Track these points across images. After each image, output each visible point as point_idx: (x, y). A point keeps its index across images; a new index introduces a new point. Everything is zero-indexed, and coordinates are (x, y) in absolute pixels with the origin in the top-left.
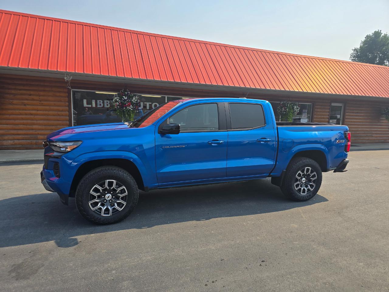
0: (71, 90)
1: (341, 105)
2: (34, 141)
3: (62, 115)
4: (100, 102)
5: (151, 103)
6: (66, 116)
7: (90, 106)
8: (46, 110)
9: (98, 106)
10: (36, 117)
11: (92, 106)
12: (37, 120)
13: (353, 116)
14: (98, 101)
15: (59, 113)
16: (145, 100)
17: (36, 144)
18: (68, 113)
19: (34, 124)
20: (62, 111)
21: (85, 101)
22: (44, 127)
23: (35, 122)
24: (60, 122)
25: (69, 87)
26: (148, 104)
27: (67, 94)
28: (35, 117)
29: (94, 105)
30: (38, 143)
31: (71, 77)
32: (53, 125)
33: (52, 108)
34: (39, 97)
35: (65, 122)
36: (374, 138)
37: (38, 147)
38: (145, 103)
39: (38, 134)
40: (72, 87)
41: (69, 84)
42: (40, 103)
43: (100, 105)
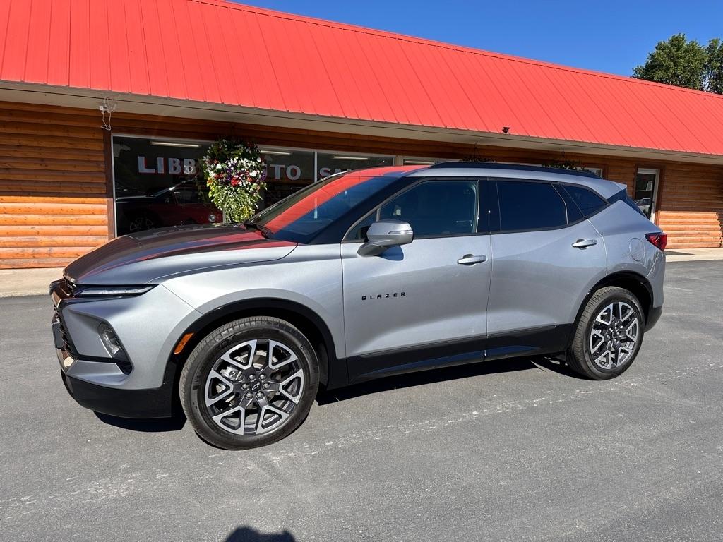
0: (112, 137)
1: (654, 173)
2: (31, 250)
5: (283, 166)
7: (153, 171)
9: (171, 171)
11: (157, 170)
14: (171, 160)
16: (271, 160)
17: (34, 256)
18: (104, 186)
19: (28, 211)
21: (141, 160)
22: (50, 218)
26: (278, 167)
27: (103, 145)
29: (161, 170)
30: (40, 254)
31: (116, 105)
32: (71, 214)
34: (40, 149)
37: (39, 264)
38: (272, 166)
39: (38, 234)
40: (115, 129)
43: (175, 168)
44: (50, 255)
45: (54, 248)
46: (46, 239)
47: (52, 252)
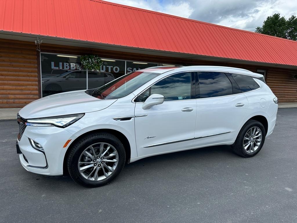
0: (40, 53)
1: (264, 72)
2: (5, 101)
3: (32, 76)
4: (67, 64)
5: (112, 67)
6: (35, 76)
7: (57, 68)
8: (16, 71)
9: (65, 68)
10: (7, 77)
11: (59, 68)
12: (8, 81)
13: (272, 80)
14: (65, 64)
15: (29, 74)
16: (107, 64)
17: (7, 103)
18: (37, 74)
19: (5, 84)
20: (32, 72)
21: (53, 63)
22: (14, 87)
23: (6, 82)
24: (30, 83)
25: (39, 49)
26: (110, 67)
27: (36, 57)
28: (5, 78)
29: (61, 68)
30: (9, 102)
31: (42, 41)
32: (23, 86)
33: (22, 69)
34: (10, 58)
35: (34, 83)
36: (286, 98)
37: (9, 106)
38: (107, 66)
39: (9, 94)
40: (42, 51)
41: (38, 47)
42: (10, 65)
43: (67, 67)
44: (14, 102)
45: (16, 100)
46: (12, 96)
47: (15, 101)
